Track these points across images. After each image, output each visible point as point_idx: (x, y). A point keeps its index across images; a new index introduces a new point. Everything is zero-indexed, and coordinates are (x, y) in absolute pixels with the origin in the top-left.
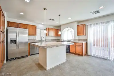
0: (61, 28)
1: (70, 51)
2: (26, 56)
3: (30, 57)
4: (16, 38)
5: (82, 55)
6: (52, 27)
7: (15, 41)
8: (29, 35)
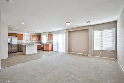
0: (41, 35)
1: (45, 49)
2: (16, 52)
3: (18, 53)
4: (10, 42)
5: (49, 51)
6: (35, 34)
7: (10, 43)
8: (18, 40)
